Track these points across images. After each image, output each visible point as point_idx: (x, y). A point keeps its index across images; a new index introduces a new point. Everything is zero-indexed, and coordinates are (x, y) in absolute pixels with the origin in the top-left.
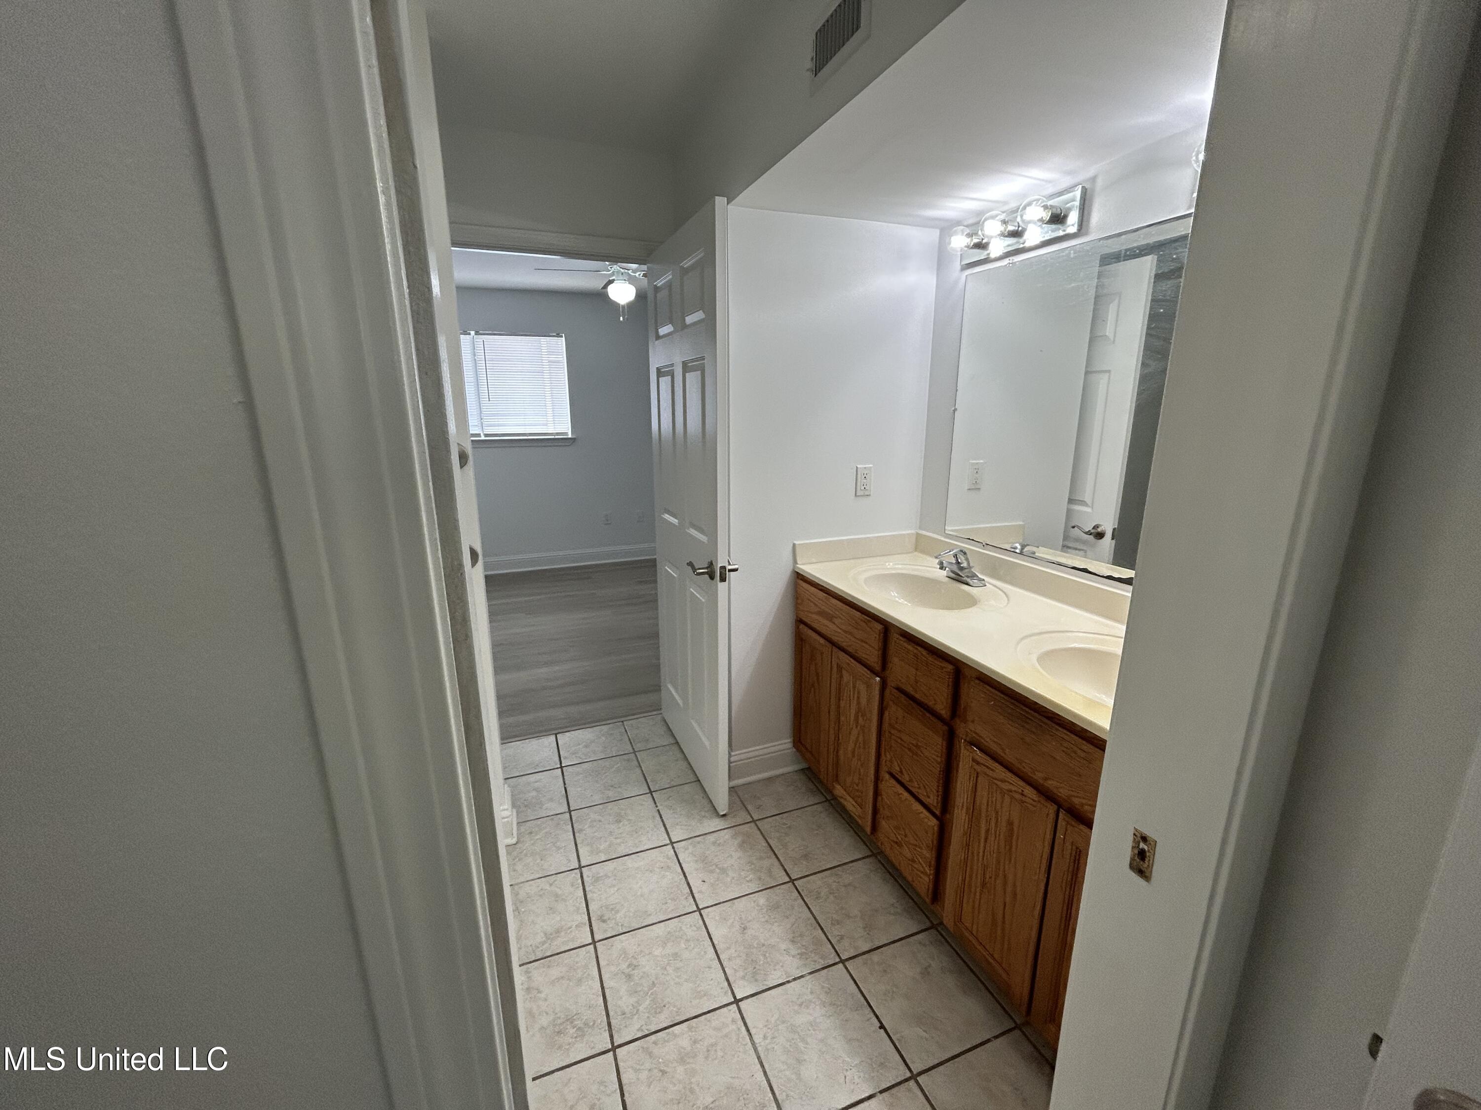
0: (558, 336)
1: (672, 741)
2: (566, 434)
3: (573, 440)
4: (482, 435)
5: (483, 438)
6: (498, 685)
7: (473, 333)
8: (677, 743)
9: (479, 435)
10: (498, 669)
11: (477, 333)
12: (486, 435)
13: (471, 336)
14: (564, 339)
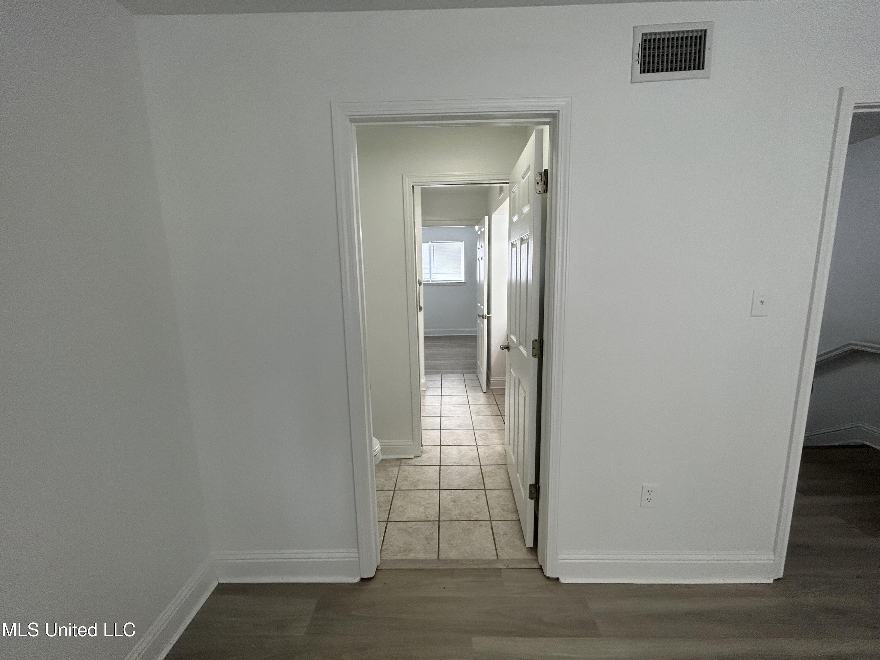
0: (462, 242)
1: (480, 386)
2: (462, 281)
3: (465, 283)
4: (431, 281)
5: (431, 282)
6: (425, 363)
7: (430, 242)
8: (481, 387)
9: (429, 281)
10: (426, 358)
11: (432, 242)
12: (432, 281)
13: (429, 244)
14: (463, 243)
